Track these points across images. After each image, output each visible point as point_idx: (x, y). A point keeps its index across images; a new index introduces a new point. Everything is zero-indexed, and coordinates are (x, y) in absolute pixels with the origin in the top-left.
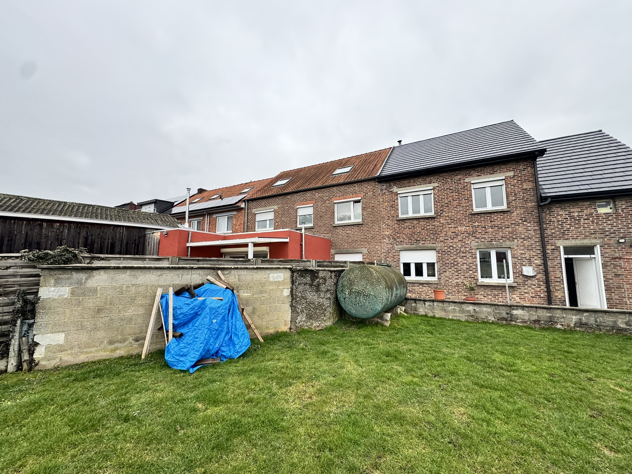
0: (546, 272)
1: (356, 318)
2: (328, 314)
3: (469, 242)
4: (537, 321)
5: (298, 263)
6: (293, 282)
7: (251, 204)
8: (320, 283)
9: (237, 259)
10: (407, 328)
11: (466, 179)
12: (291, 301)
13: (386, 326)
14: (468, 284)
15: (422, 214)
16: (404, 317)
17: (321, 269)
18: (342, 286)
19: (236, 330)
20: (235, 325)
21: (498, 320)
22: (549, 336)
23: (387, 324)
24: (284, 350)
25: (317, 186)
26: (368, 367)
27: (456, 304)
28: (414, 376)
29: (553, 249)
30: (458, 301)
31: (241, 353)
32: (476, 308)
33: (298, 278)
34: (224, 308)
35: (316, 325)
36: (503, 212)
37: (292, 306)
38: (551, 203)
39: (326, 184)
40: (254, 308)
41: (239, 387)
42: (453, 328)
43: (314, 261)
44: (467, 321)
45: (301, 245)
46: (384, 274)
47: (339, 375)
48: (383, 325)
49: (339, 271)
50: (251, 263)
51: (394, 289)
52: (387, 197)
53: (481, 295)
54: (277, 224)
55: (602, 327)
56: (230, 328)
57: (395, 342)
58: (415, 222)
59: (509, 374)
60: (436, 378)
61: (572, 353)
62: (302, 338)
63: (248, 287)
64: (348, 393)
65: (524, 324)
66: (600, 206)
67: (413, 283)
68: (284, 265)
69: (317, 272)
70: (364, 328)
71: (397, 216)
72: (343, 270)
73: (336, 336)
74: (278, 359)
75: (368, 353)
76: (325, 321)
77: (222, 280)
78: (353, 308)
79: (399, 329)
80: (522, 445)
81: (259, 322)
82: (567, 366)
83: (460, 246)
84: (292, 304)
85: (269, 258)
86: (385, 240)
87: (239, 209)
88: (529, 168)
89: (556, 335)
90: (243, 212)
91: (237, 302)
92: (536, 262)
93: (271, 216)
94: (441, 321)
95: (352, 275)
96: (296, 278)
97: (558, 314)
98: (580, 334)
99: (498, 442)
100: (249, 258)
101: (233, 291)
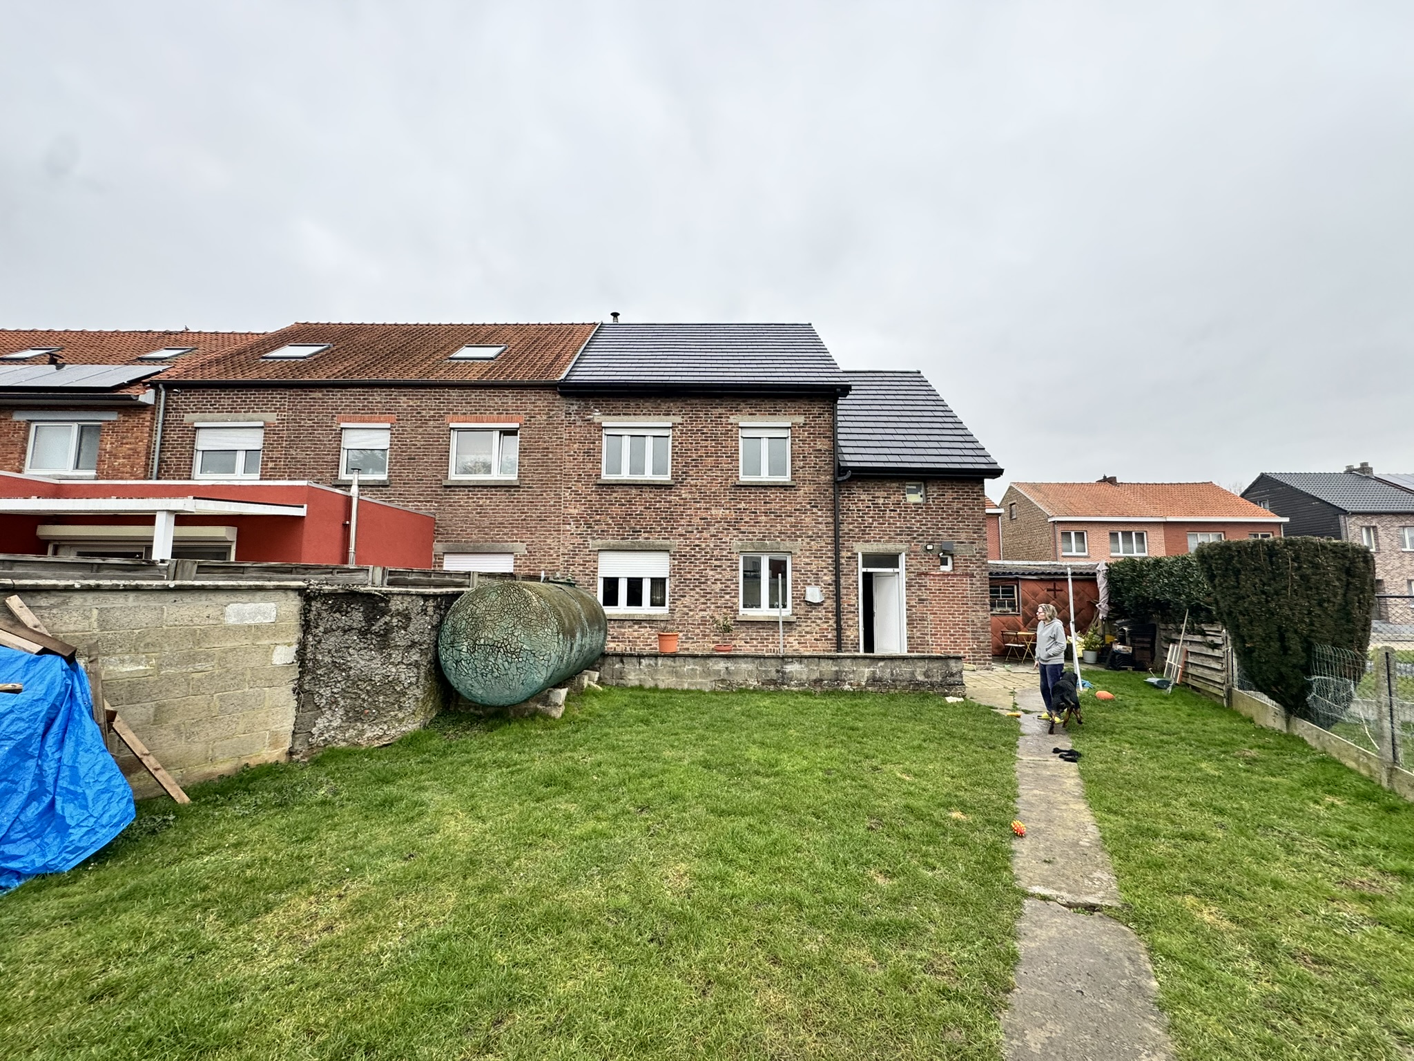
0: (838, 597)
1: (484, 707)
2: (409, 704)
3: (728, 540)
4: (818, 681)
5: (330, 576)
6: (306, 627)
7: (179, 398)
8: (393, 627)
9: (98, 561)
10: (599, 716)
11: (732, 417)
12: (299, 679)
13: (554, 718)
14: (721, 620)
15: (648, 476)
16: (595, 694)
17: (396, 590)
18: (453, 633)
19: (75, 778)
20: (73, 769)
21: (763, 684)
22: (832, 704)
23: (557, 713)
24: (262, 816)
25: (406, 378)
26: (500, 818)
27: (697, 660)
28: (598, 819)
29: (850, 558)
30: (700, 653)
31: (92, 851)
32: (729, 665)
33: (324, 614)
34: (25, 715)
35: (371, 733)
36: (785, 487)
37: (298, 691)
38: (851, 479)
39: (432, 378)
40: (159, 709)
41: (67, 960)
42: (688, 709)
43: (379, 571)
44: (714, 692)
45: (347, 528)
46: (556, 603)
47: (423, 851)
48: (547, 717)
49: (446, 595)
50: (156, 573)
51: (578, 635)
52: (579, 431)
53: (741, 639)
54: (271, 465)
55: (898, 683)
56: (50, 780)
57: (571, 751)
58: (634, 491)
59: (767, 780)
60: (645, 815)
61: (858, 729)
62: (327, 775)
63: (138, 645)
64: (440, 890)
65: (801, 688)
66: (911, 491)
67: (621, 621)
68: (279, 580)
69: (386, 598)
70: (502, 729)
71: (598, 476)
72: (459, 594)
73: (426, 756)
74: (237, 845)
75: (504, 786)
76: (400, 721)
77: (24, 626)
78: (479, 682)
79: (581, 721)
80: (771, 906)
81: (173, 746)
82: (850, 752)
83: (712, 545)
84: (300, 686)
85: (233, 559)
86: (568, 527)
87: (133, 408)
88: (827, 415)
89: (841, 703)
90: (148, 416)
91: (85, 690)
92: (825, 578)
93: (255, 440)
94: (669, 695)
95: (481, 605)
96: (319, 614)
97: (847, 666)
98: (871, 697)
99: (735, 912)
100: (154, 558)
101: (71, 660)
